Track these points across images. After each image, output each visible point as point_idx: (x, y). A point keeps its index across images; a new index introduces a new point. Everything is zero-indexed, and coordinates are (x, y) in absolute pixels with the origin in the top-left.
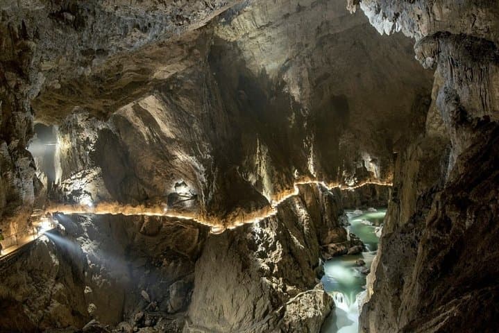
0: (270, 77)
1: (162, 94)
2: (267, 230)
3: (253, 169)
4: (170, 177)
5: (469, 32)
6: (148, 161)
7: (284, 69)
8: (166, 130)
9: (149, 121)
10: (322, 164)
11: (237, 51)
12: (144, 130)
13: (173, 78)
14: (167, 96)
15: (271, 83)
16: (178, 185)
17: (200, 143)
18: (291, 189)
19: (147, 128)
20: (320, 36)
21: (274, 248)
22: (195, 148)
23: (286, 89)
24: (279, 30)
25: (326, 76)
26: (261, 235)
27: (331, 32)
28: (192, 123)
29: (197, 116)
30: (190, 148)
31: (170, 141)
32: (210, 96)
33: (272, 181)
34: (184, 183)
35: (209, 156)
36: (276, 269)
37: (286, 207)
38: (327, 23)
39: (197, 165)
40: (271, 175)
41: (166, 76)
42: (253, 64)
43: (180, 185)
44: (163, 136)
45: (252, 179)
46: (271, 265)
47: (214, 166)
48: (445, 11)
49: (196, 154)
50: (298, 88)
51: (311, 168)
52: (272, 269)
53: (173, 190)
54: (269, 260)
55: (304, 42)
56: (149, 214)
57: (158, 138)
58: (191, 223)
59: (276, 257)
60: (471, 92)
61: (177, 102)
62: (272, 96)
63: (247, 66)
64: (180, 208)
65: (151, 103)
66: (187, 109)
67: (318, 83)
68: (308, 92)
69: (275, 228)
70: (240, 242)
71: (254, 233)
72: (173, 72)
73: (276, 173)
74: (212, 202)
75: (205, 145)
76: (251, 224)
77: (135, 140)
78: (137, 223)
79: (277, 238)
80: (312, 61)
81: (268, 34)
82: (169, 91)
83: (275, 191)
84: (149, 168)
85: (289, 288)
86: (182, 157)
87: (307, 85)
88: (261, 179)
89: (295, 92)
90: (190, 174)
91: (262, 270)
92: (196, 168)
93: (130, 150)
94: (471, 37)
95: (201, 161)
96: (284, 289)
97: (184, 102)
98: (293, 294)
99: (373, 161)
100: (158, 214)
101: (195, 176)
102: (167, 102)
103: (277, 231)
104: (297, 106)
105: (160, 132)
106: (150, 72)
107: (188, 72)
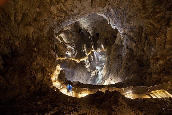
0: (85, 29)
1: (65, 33)
2: (87, 61)
3: (84, 49)
4: (66, 51)
5: (130, 35)
6: (61, 48)
7: (88, 27)
8: (65, 41)
9: (61, 39)
10: (94, 47)
11: (78, 23)
12: (60, 41)
13: (67, 30)
14: (66, 34)
15: (85, 30)
16: (67, 52)
17: (73, 44)
18: (90, 52)
19: (61, 41)
20: (95, 21)
21: (88, 64)
22: (72, 45)
23: (88, 32)
24: (87, 19)
25: (95, 29)
26: (86, 62)
27: (98, 20)
28: (71, 40)
29: (73, 38)
30: (71, 45)
31: (66, 43)
32: (75, 34)
33: (87, 51)
34: (69, 52)
35: (75, 47)
36: (89, 68)
37: (89, 56)
38: (97, 18)
39: (72, 48)
40: (86, 50)
41: (66, 29)
42: (82, 26)
43: (68, 52)
44: (65, 43)
45: (84, 51)
46: (88, 67)
47: (76, 49)
48: (126, 30)
49: (72, 46)
50: (90, 31)
51: (93, 48)
52: (88, 68)
53: (66, 53)
54: (88, 66)
55: (92, 22)
56: (62, 59)
57: (63, 43)
58: (71, 60)
59: (89, 66)
60: (129, 44)
61: (68, 35)
62: (85, 33)
63: (81, 26)
64: (68, 57)
65: (62, 35)
66: (70, 37)
67: (94, 30)
68: (92, 32)
69: (88, 60)
70: (83, 64)
71: (85, 62)
72: (67, 29)
73: (87, 49)
74: (76, 56)
75: (74, 44)
76: (84, 60)
77: (58, 43)
78: (60, 61)
79: (89, 62)
80: (93, 26)
81: (85, 19)
82: (67, 33)
83: (87, 53)
84: (62, 49)
85: (91, 71)
86: (69, 47)
87: (92, 30)
88: (85, 51)
89: (90, 32)
90: (70, 50)
91: (87, 68)
92: (72, 49)
93: (57, 45)
94: (130, 36)
95: (73, 48)
96: (90, 71)
97: (70, 35)
98: (92, 72)
99: (103, 46)
100: (64, 59)
101: (71, 51)
102: (66, 35)
103: (89, 61)
104: (90, 35)
105: (64, 41)
106: (63, 29)
107: (71, 29)
